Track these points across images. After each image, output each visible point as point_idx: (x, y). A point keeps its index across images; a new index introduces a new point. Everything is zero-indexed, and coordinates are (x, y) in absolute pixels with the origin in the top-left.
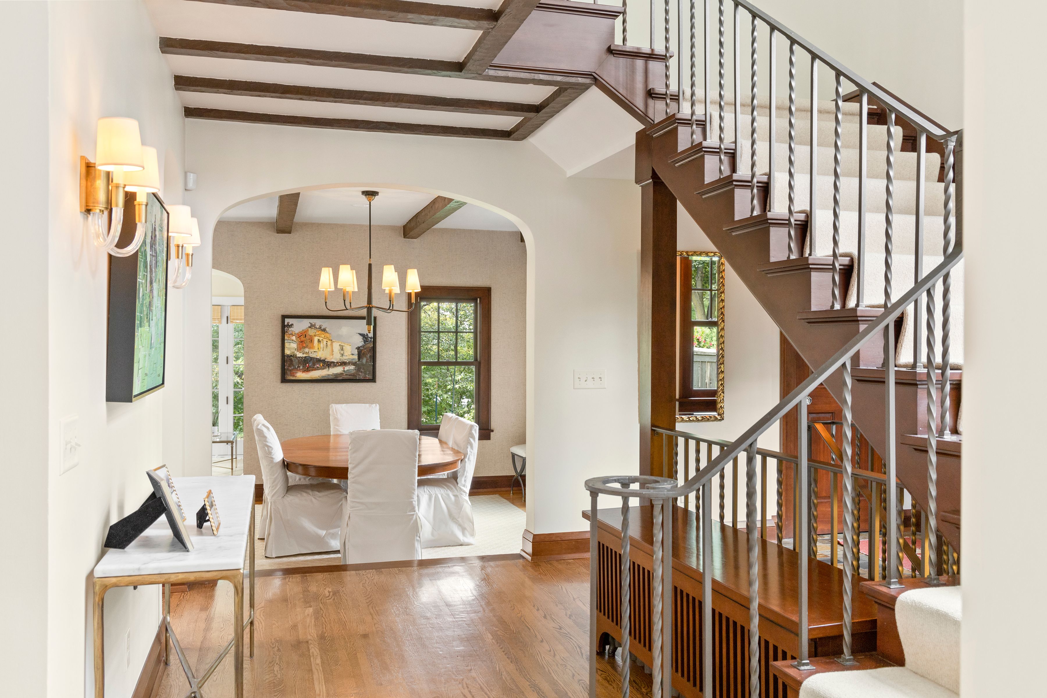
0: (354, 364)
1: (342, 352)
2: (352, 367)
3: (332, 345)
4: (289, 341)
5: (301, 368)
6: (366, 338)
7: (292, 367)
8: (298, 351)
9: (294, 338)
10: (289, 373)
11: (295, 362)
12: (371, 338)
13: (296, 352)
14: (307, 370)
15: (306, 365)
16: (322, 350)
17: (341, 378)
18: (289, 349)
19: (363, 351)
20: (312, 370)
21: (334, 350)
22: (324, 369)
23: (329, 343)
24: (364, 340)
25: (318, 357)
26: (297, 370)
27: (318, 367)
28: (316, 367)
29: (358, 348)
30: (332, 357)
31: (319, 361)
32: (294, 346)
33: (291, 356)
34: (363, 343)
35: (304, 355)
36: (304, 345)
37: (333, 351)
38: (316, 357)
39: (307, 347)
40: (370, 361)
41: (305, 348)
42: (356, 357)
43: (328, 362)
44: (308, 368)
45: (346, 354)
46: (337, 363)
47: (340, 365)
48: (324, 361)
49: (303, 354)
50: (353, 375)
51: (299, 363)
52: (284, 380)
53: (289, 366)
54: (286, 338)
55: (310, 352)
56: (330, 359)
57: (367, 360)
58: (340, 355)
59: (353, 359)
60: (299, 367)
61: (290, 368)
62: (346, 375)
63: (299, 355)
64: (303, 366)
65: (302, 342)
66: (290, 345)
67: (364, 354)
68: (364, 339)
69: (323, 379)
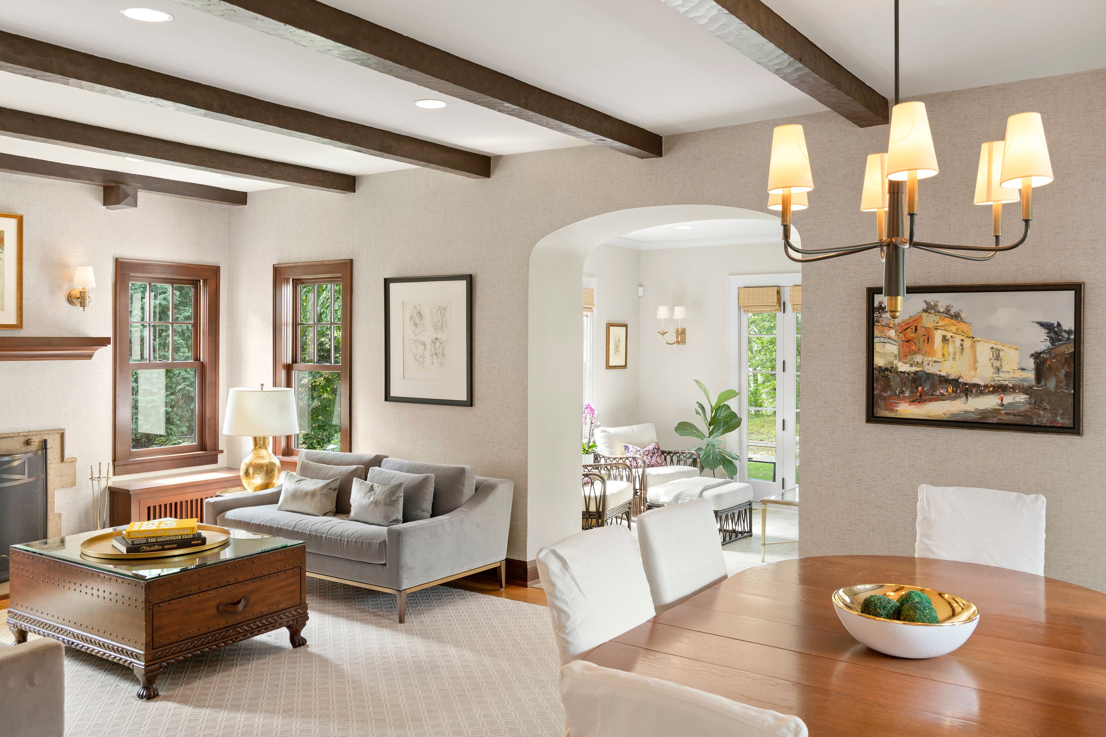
0: (1026, 390)
1: (997, 364)
2: (1021, 398)
3: (973, 347)
4: (882, 340)
5: (907, 394)
6: (1055, 333)
7: (889, 393)
8: (900, 360)
9: (892, 333)
10: (881, 403)
11: (895, 382)
12: (1069, 332)
13: (896, 362)
14: (920, 399)
15: (917, 388)
16: (951, 358)
17: (995, 420)
18: (883, 355)
19: (1048, 363)
20: (930, 400)
21: (979, 359)
22: (955, 398)
23: (967, 343)
24: (1051, 338)
25: (943, 374)
26: (899, 399)
27: (942, 395)
28: (938, 393)
29: (1036, 356)
30: (973, 373)
31: (945, 381)
32: (893, 349)
33: (887, 369)
34: (1048, 344)
35: (914, 369)
36: (914, 348)
37: (975, 361)
38: (939, 373)
39: (918, 351)
40: (1067, 385)
41: (915, 353)
42: (1031, 376)
43: (965, 384)
44: (921, 396)
45: (1005, 368)
46: (986, 386)
47: (992, 392)
48: (955, 382)
49: (911, 366)
50: (1024, 415)
51: (903, 384)
52: (872, 417)
53: (884, 390)
54: (876, 333)
55: (925, 363)
56: (968, 377)
57: (1058, 382)
58: (993, 371)
59: (1024, 380)
60: (902, 392)
61: (884, 394)
62: (1006, 414)
63: (903, 367)
64: (911, 392)
65: (907, 342)
66: (884, 347)
67: (1050, 368)
68: (1052, 335)
69: (954, 419)
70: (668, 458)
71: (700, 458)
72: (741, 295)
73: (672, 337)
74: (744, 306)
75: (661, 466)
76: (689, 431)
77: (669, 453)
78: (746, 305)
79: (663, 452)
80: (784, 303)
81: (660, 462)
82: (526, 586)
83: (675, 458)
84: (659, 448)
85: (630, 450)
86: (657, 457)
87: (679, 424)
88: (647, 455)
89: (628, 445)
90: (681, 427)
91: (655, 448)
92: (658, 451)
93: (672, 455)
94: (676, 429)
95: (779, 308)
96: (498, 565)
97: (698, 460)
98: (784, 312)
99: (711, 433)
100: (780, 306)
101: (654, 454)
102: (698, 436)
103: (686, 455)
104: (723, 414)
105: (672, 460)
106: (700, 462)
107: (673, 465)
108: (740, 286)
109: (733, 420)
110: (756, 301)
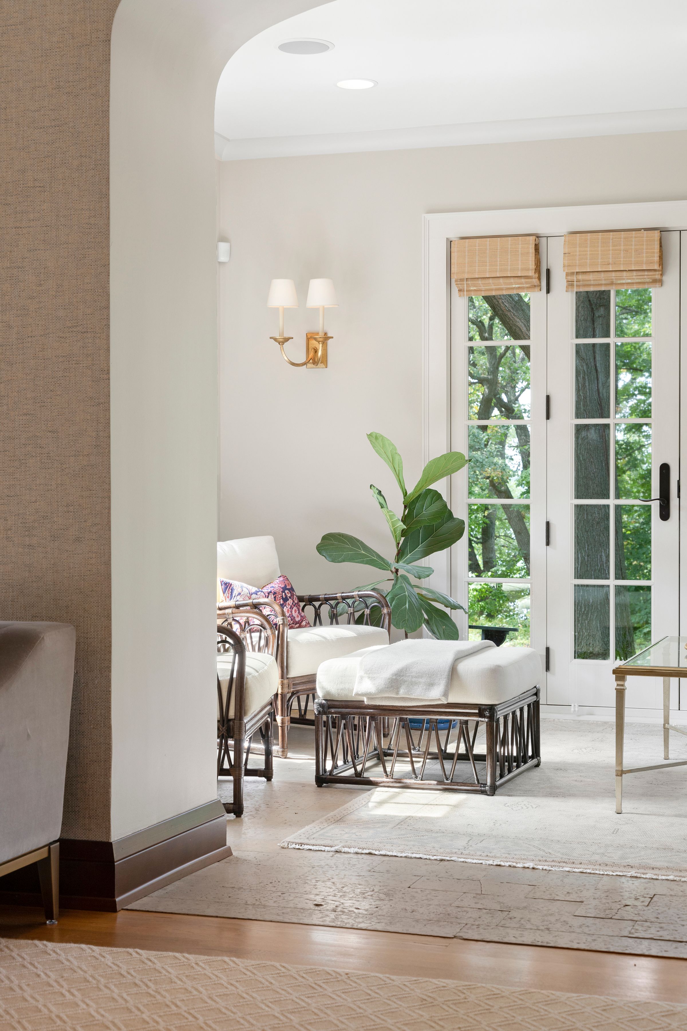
70: (310, 611)
72: (454, 255)
73: (298, 350)
74: (463, 279)
75: (300, 626)
76: (349, 551)
77: (311, 600)
78: (466, 276)
79: (300, 596)
80: (548, 271)
83: (325, 610)
84: (292, 590)
85: (235, 592)
86: (292, 608)
87: (325, 538)
89: (231, 582)
90: (333, 544)
91: (284, 589)
92: (292, 596)
93: (317, 604)
94: (320, 549)
95: (535, 281)
97: (384, 611)
98: (548, 291)
99: (400, 554)
100: (539, 278)
101: (285, 600)
102: (371, 562)
103: (354, 602)
104: (428, 510)
105: (317, 615)
106: (389, 614)
107: (321, 624)
108: (453, 235)
109: (445, 525)
110: (488, 268)
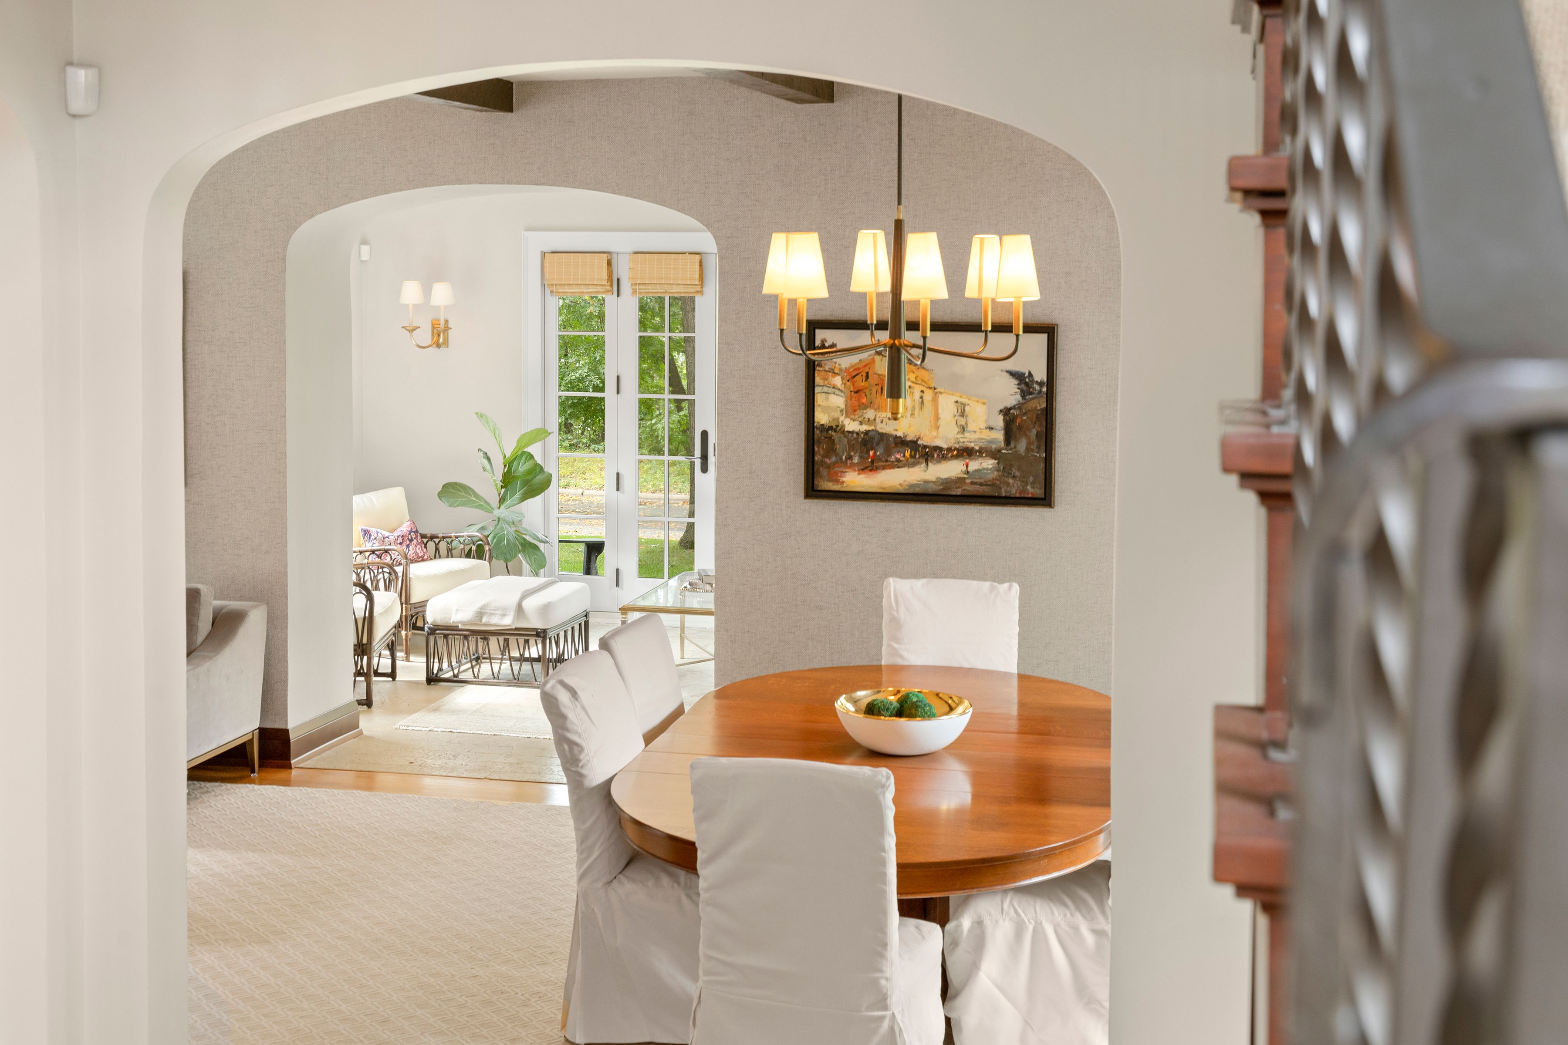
0: (994, 454)
1: (962, 421)
2: (989, 463)
3: (935, 400)
4: (825, 389)
5: (856, 460)
6: (1027, 384)
7: (834, 459)
8: (847, 416)
9: (838, 381)
10: (824, 472)
11: (841, 444)
12: (1041, 384)
13: (842, 418)
14: (871, 467)
15: (868, 452)
16: (909, 414)
17: (959, 492)
18: (826, 409)
19: (1018, 421)
20: (884, 468)
21: (941, 416)
22: (913, 465)
23: (928, 396)
24: (1022, 391)
25: (900, 434)
26: (846, 466)
27: (898, 460)
28: (893, 458)
29: (1006, 412)
30: (935, 434)
31: (901, 443)
32: (838, 401)
33: (831, 428)
34: (1019, 397)
35: (864, 428)
36: (864, 400)
37: (937, 418)
38: (894, 433)
39: (870, 405)
40: (1039, 447)
41: (865, 407)
42: (999, 436)
43: (925, 447)
44: (872, 462)
45: (972, 426)
46: (949, 450)
47: (957, 457)
48: (913, 445)
49: (861, 423)
50: (992, 484)
51: (852, 447)
52: (812, 491)
53: (827, 455)
54: (818, 380)
55: (878, 420)
56: (929, 439)
57: (1029, 443)
58: (957, 430)
59: (991, 441)
60: (850, 458)
61: (828, 461)
62: (972, 483)
63: (851, 425)
64: (861, 457)
65: (857, 392)
66: (827, 399)
67: (1020, 427)
68: (1023, 386)
69: (911, 491)
70: (431, 545)
71: (489, 544)
72: (547, 265)
73: (425, 336)
74: (552, 285)
75: (423, 560)
76: (464, 497)
77: (432, 538)
78: (555, 282)
79: (423, 536)
80: (618, 280)
81: (420, 555)
82: (289, 767)
83: (443, 546)
84: (417, 531)
85: (373, 537)
86: (416, 546)
87: (444, 486)
88: (401, 544)
89: (369, 529)
90: (449, 492)
91: (411, 532)
92: (417, 536)
93: (437, 540)
94: (440, 495)
95: (609, 288)
96: (249, 737)
97: (487, 548)
98: (618, 295)
99: (502, 500)
100: (611, 286)
101: (411, 540)
102: (479, 507)
103: (464, 540)
104: (522, 468)
105: (437, 549)
106: (490, 550)
107: (440, 557)
108: (545, 250)
109: (537, 477)
110: (572, 277)
